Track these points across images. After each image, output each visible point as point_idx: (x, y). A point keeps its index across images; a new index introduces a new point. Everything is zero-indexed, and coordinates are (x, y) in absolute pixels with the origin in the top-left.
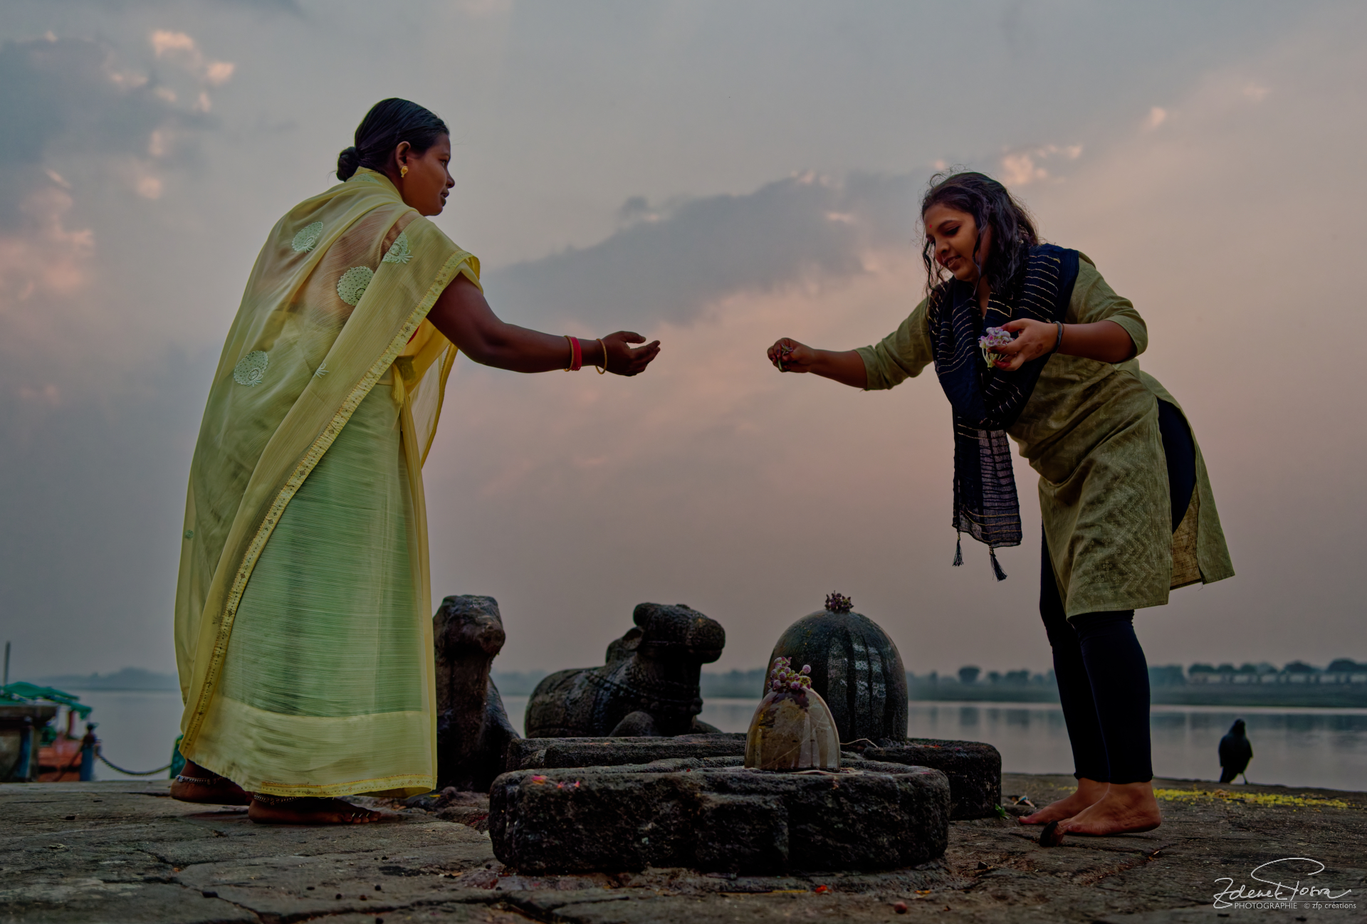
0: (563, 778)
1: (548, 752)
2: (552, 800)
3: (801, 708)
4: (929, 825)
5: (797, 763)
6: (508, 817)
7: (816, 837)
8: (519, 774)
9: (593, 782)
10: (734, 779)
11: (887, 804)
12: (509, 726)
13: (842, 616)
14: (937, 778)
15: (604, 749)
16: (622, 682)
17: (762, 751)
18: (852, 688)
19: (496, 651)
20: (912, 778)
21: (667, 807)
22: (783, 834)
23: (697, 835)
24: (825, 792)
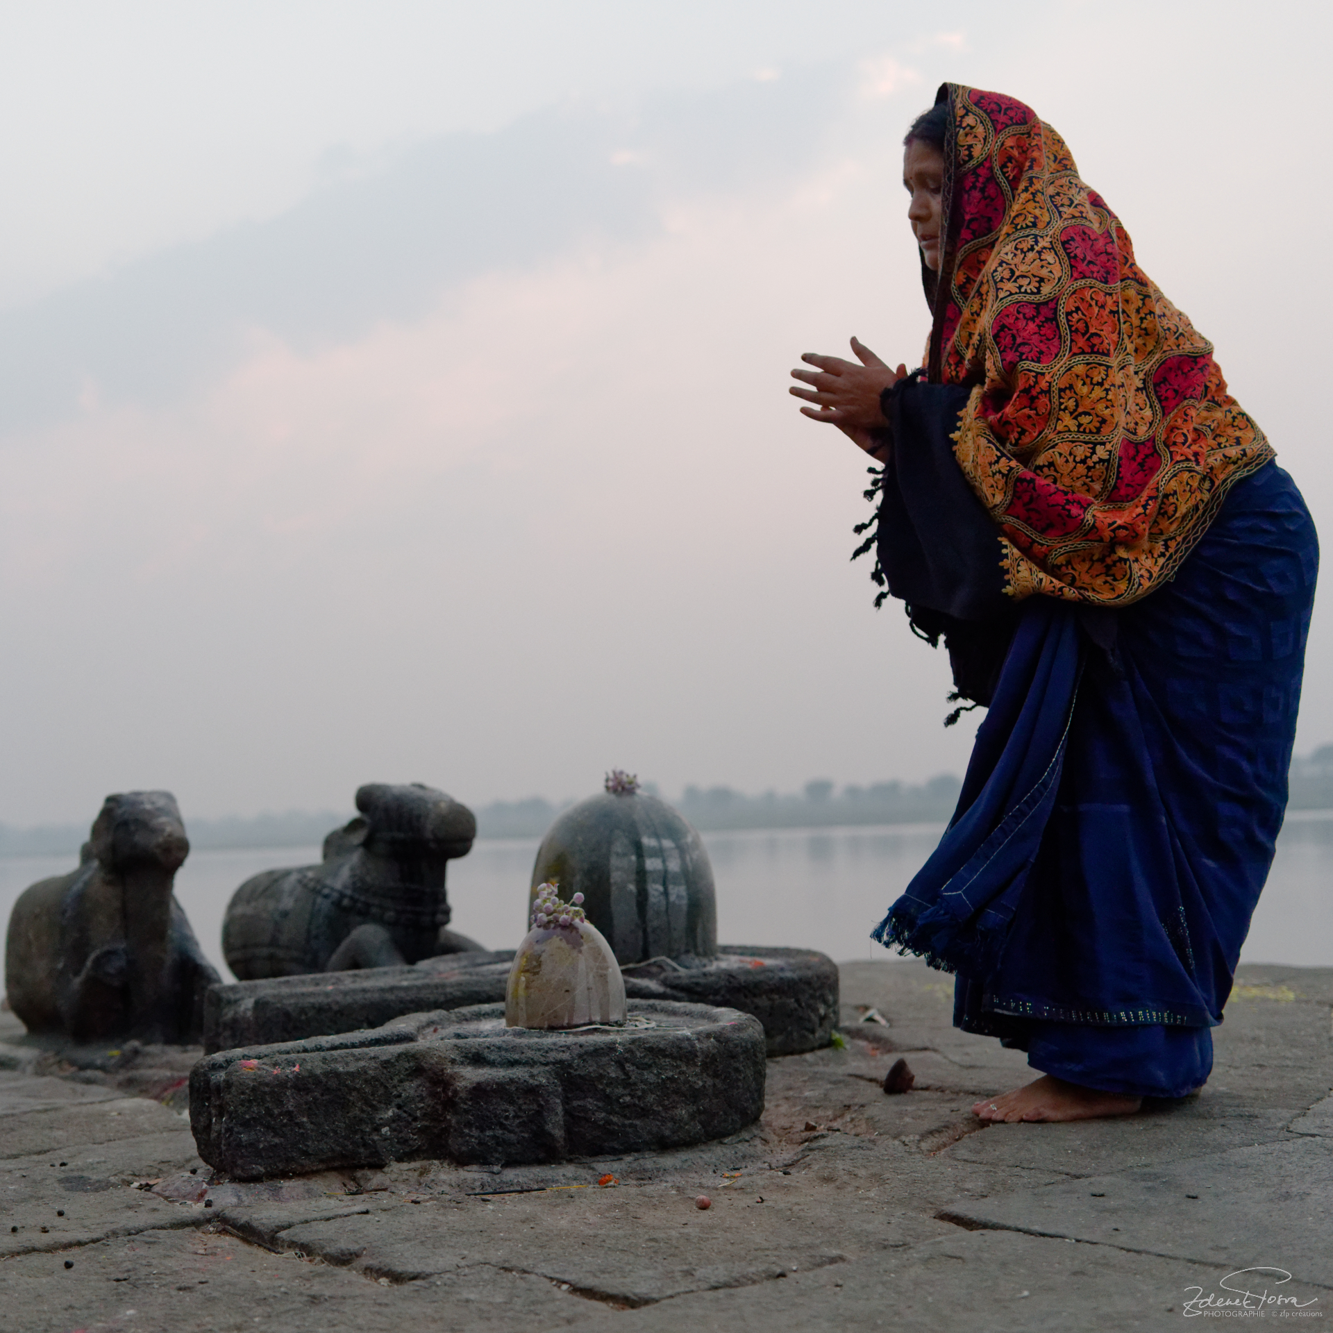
0: (279, 1061)
1: (257, 1003)
2: (267, 1089)
3: (574, 948)
4: (738, 1088)
5: (571, 1018)
6: (213, 1112)
7: (597, 1114)
8: (224, 1056)
9: (316, 1063)
10: (492, 1048)
11: (684, 1068)
12: (202, 957)
13: (627, 800)
14: (747, 1027)
15: (327, 995)
16: (345, 887)
17: (527, 1004)
18: (642, 896)
19: (179, 863)
20: (715, 1032)
21: (411, 1088)
22: (557, 1114)
23: (450, 1120)
24: (607, 1058)
